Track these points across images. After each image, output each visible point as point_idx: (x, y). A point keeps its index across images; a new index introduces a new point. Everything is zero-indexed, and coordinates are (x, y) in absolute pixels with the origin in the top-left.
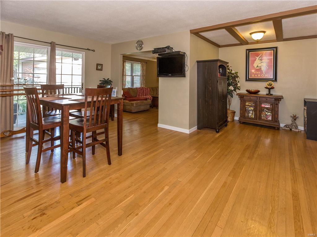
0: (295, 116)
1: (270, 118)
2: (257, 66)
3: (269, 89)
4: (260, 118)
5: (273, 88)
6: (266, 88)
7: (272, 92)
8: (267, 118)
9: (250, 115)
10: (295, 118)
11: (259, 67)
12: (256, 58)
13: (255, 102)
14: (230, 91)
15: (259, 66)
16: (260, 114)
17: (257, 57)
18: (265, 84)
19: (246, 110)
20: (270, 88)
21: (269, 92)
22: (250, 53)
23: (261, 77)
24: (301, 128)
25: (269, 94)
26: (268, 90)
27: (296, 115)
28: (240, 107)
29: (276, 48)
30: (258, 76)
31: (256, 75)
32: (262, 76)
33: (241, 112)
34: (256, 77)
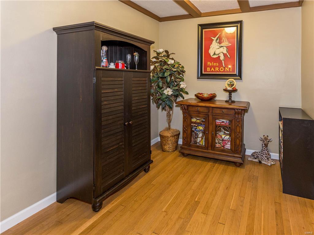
0: (266, 139)
1: (228, 146)
2: (214, 54)
3: (230, 92)
4: (213, 147)
5: (235, 90)
6: (225, 90)
7: (235, 97)
8: (223, 146)
9: (199, 140)
10: (266, 142)
11: (217, 55)
12: (213, 40)
13: (207, 117)
14: (164, 97)
15: (216, 53)
16: (213, 139)
17: (213, 38)
18: (224, 84)
19: (192, 131)
20: (230, 90)
21: (230, 97)
22: (204, 30)
23: (220, 71)
24: (275, 156)
25: (230, 101)
26: (228, 94)
27: (267, 136)
28: (183, 126)
29: (241, 22)
30: (215, 69)
31: (213, 69)
32: (222, 69)
33: (185, 136)
34: (212, 71)
